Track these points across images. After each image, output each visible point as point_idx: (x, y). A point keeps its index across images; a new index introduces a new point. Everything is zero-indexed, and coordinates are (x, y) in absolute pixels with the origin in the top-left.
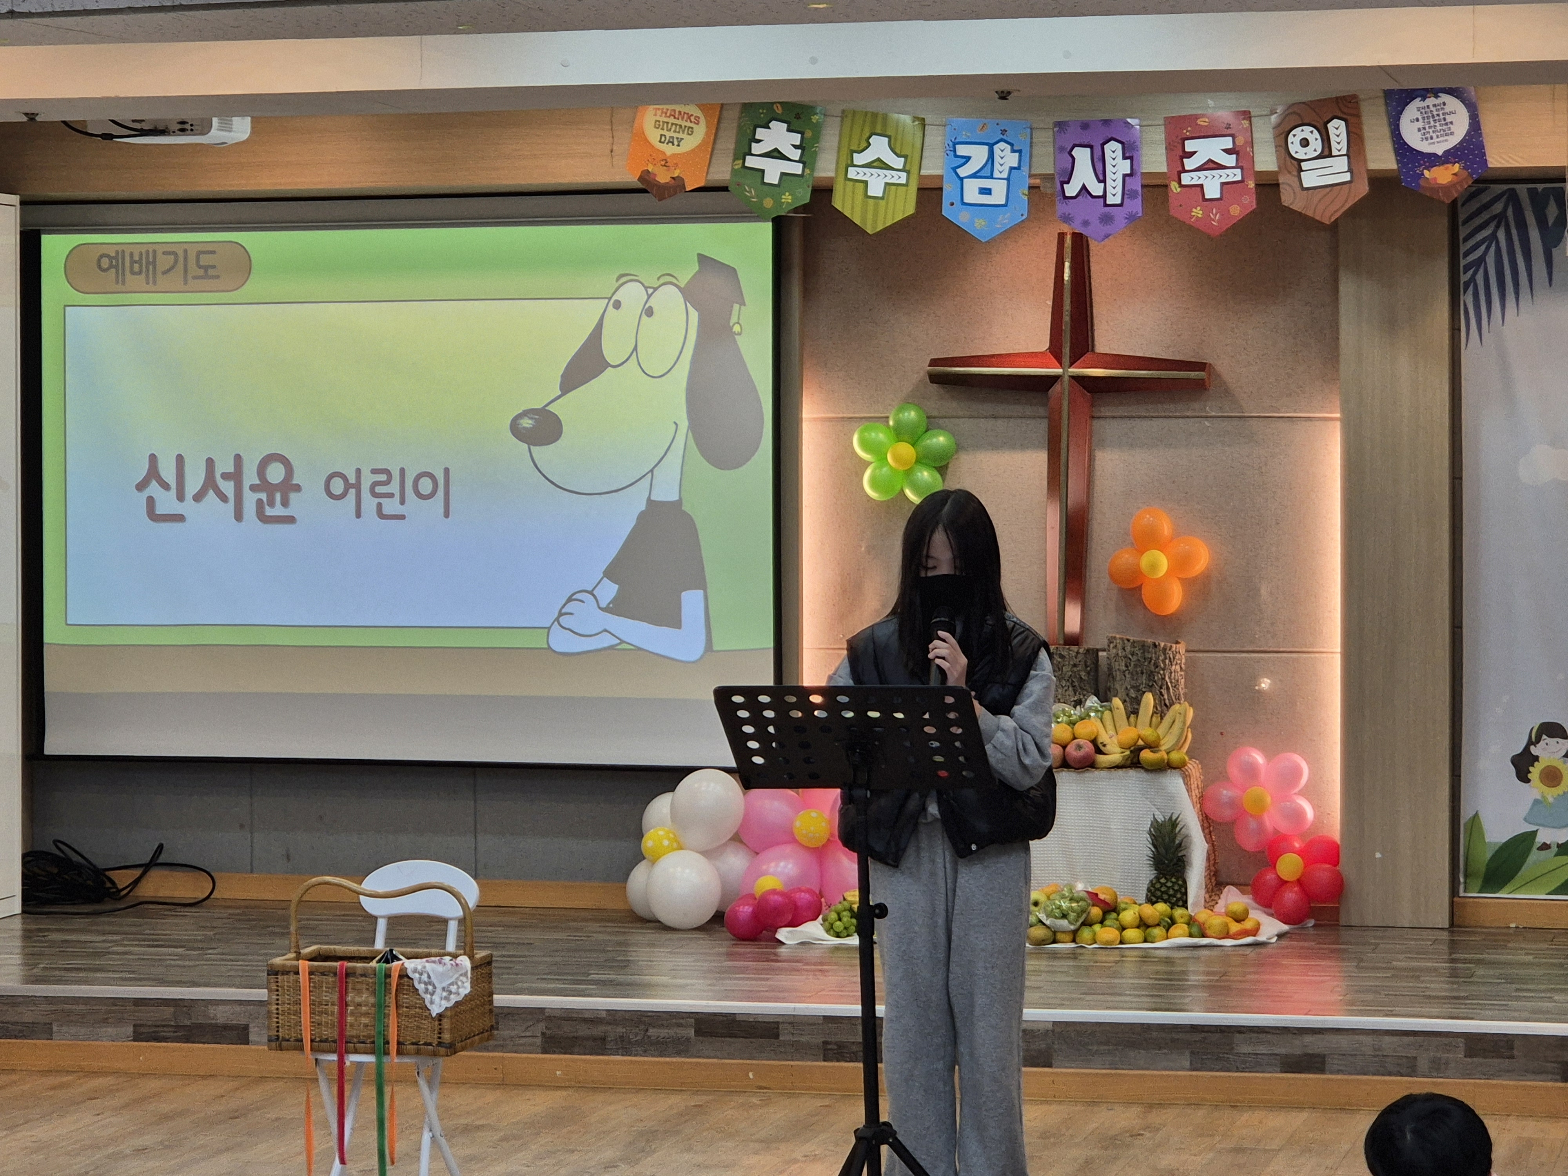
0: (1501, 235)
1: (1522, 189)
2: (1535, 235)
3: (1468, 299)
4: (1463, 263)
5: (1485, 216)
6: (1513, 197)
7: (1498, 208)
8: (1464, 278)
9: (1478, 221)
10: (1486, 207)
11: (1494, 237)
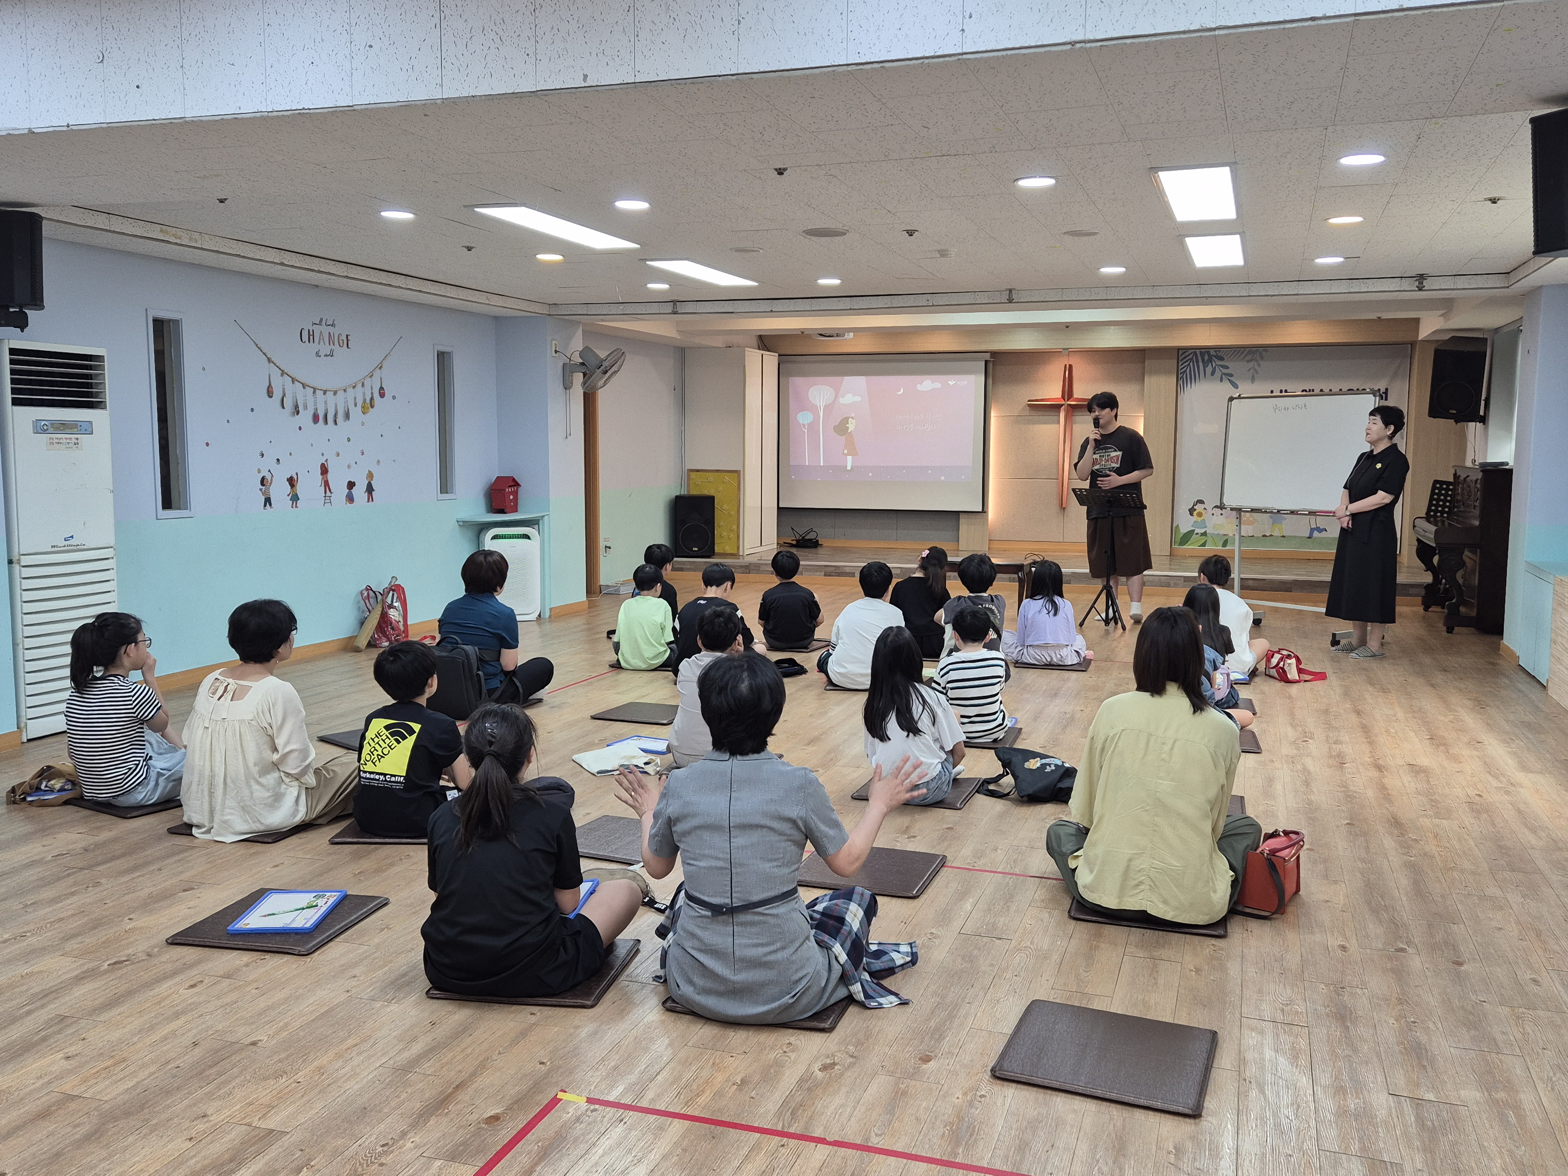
0: (1191, 364)
1: (1198, 351)
2: (1201, 364)
3: (1181, 382)
4: (1180, 372)
5: (1187, 359)
6: (1195, 353)
7: (1190, 357)
8: (1180, 376)
9: (1185, 360)
10: (1187, 356)
11: (1189, 364)
